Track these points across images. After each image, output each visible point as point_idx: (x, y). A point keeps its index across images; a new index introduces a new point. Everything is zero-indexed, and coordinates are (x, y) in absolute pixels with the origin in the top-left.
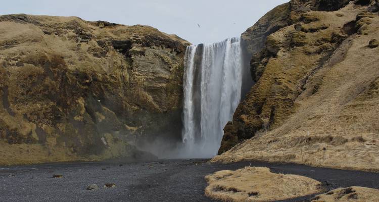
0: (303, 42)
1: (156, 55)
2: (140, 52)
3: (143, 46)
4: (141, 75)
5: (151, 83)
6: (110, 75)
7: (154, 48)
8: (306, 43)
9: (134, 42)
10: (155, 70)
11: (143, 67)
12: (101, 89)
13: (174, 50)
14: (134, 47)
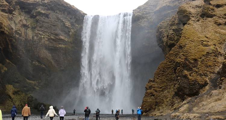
0: (213, 14)
1: (58, 19)
2: (44, 14)
3: (48, 9)
4: (43, 34)
5: (52, 43)
6: (16, 31)
7: (57, 13)
8: (215, 15)
9: (40, 5)
10: (56, 32)
11: (46, 28)
12: (7, 42)
13: (74, 17)
14: (39, 9)
